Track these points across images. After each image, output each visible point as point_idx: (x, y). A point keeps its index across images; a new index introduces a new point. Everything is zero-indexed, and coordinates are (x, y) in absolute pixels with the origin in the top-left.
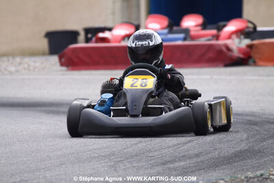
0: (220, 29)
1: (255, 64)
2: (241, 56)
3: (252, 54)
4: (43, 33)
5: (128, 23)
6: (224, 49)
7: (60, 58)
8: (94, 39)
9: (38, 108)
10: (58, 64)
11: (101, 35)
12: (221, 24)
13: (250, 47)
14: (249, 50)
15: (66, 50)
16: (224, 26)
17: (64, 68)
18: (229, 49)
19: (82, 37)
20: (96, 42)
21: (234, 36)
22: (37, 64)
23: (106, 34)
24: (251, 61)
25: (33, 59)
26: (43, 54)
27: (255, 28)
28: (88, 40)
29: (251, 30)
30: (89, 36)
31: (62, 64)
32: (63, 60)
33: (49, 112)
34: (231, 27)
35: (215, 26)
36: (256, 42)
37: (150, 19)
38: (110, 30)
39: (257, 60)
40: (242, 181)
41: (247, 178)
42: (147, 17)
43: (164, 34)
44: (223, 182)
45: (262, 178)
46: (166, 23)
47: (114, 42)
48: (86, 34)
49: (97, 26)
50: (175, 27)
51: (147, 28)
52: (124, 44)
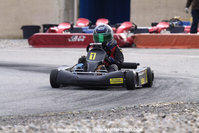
0: (117, 27)
1: (135, 47)
2: (128, 42)
3: (134, 41)
4: (21, 27)
5: (67, 22)
6: (119, 38)
7: (29, 41)
8: (48, 31)
9: (15, 68)
10: (28, 44)
11: (52, 28)
12: (118, 24)
13: (133, 37)
14: (132, 39)
15: (32, 36)
16: (120, 25)
17: (31, 46)
18: (121, 38)
19: (42, 29)
20: (49, 32)
21: (125, 31)
22: (17, 44)
23: (55, 28)
24: (133, 45)
25: (15, 41)
26: (20, 38)
27: (136, 27)
28: (45, 31)
29: (134, 28)
30: (46, 29)
31: (30, 44)
32: (31, 41)
33: (21, 70)
34: (123, 26)
35: (114, 25)
36: (136, 35)
37: (78, 21)
38: (57, 26)
39: (137, 45)
40: (124, 109)
41: (126, 108)
42: (77, 20)
43: (86, 29)
44: (113, 110)
45: (135, 108)
46: (88, 23)
47: (59, 32)
48: (44, 28)
49: (50, 23)
50: (93, 26)
51: (77, 25)
52: (64, 33)
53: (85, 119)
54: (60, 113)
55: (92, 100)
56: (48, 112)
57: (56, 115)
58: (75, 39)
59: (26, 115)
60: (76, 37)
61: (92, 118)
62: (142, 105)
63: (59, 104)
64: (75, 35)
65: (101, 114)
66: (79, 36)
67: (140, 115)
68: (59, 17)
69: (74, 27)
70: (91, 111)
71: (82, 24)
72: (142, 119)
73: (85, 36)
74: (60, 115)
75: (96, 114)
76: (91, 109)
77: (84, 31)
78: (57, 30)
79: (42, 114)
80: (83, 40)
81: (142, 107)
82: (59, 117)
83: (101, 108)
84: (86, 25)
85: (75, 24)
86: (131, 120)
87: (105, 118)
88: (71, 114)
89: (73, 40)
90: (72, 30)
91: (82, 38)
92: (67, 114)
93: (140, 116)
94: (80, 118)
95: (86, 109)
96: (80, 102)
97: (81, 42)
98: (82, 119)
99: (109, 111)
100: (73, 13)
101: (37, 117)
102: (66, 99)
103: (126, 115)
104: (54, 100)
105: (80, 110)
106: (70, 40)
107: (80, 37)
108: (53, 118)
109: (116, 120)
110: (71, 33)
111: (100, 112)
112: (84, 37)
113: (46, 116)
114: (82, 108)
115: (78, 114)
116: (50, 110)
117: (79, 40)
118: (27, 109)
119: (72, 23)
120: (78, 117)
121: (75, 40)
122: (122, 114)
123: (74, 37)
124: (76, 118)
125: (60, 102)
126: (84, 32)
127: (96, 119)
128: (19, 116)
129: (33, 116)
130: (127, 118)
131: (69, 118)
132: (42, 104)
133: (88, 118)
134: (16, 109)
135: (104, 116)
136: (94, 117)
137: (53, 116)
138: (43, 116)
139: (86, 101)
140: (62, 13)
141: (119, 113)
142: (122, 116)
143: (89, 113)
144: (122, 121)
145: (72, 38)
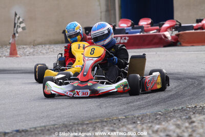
0: (160, 26)
1: (181, 45)
2: (173, 41)
3: (179, 39)
4: (62, 31)
6: (163, 37)
12: (161, 23)
13: (177, 35)
16: (163, 24)
18: (166, 37)
22: (58, 49)
24: (178, 44)
25: (56, 46)
26: (62, 43)
27: (180, 25)
29: (178, 26)
30: (87, 32)
35: (158, 24)
36: (181, 33)
37: (120, 22)
39: (182, 43)
40: (171, 112)
41: (174, 110)
42: (119, 20)
43: (129, 30)
44: (160, 113)
45: (182, 110)
46: (130, 23)
48: (86, 31)
50: (135, 26)
51: (119, 26)
53: (131, 124)
54: (105, 120)
55: (138, 103)
56: (93, 118)
57: (102, 121)
58: (118, 40)
59: (71, 123)
60: (119, 38)
61: (139, 122)
62: (190, 106)
64: (118, 37)
65: (148, 118)
66: (121, 37)
67: (187, 117)
69: (116, 28)
70: (137, 115)
71: (124, 25)
72: (190, 121)
73: (128, 36)
74: (106, 122)
75: (142, 118)
76: (137, 114)
77: (127, 31)
79: (87, 121)
80: (126, 41)
81: (189, 108)
82: (105, 124)
83: (147, 111)
84: (129, 25)
85: (117, 25)
86: (179, 123)
87: (152, 122)
88: (117, 119)
91: (125, 39)
92: (112, 120)
93: (187, 119)
94: (126, 123)
95: (132, 113)
96: (125, 106)
97: (124, 43)
98: (128, 124)
99: (156, 114)
100: (115, 14)
101: (82, 124)
102: (112, 104)
103: (174, 117)
104: (99, 106)
105: (126, 114)
107: (123, 38)
108: (98, 124)
109: (163, 123)
111: (147, 115)
112: (127, 38)
113: (91, 123)
114: (128, 112)
115: (124, 119)
116: (95, 117)
117: (122, 41)
118: (72, 117)
119: (113, 24)
120: (124, 122)
121: (119, 42)
122: (170, 117)
123: (116, 39)
124: (122, 123)
125: (105, 107)
126: (127, 33)
127: (143, 124)
128: (64, 124)
129: (78, 124)
130: (174, 121)
131: (115, 124)
132: (87, 111)
133: (134, 123)
134: (60, 117)
135: (151, 120)
136: (141, 121)
137: (98, 122)
138: (88, 124)
139: (132, 104)
140: (103, 14)
141: (166, 116)
142: (169, 119)
143: (135, 117)
144: (169, 124)
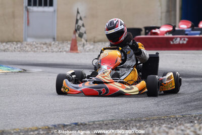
5: (169, 25)
8: (150, 33)
11: (154, 31)
19: (143, 32)
20: (151, 35)
23: (157, 31)
28: (146, 34)
30: (147, 31)
37: (181, 23)
38: (159, 28)
42: (180, 21)
43: (189, 31)
46: (190, 25)
47: (161, 35)
48: (145, 30)
49: (151, 26)
50: (195, 28)
51: (179, 27)
52: (166, 36)
53: (188, 123)
54: (163, 118)
55: (196, 103)
56: (151, 116)
57: (159, 119)
58: (178, 41)
59: (129, 119)
60: (179, 39)
61: (196, 122)
63: (161, 107)
64: (177, 38)
66: (181, 38)
68: (161, 19)
69: (177, 29)
70: (194, 115)
71: (184, 26)
73: (187, 38)
75: (200, 118)
76: (194, 113)
77: (186, 33)
78: (159, 32)
79: (145, 118)
80: (185, 42)
82: (162, 121)
84: (189, 27)
85: (177, 26)
88: (174, 118)
89: (175, 42)
90: (174, 32)
91: (184, 40)
92: (170, 118)
94: (183, 122)
95: (189, 112)
96: (182, 106)
97: (183, 44)
98: (186, 123)
100: (175, 15)
101: (140, 121)
102: (169, 103)
104: (156, 104)
105: (183, 114)
106: (172, 43)
107: (182, 39)
108: (155, 121)
110: (173, 35)
112: (187, 39)
113: (149, 120)
114: (185, 112)
115: (181, 118)
116: (152, 114)
117: (181, 42)
118: (129, 113)
119: (173, 25)
120: (181, 121)
121: (178, 43)
123: (176, 40)
125: (163, 106)
126: (187, 34)
127: (200, 123)
128: (122, 120)
131: (172, 122)
132: (144, 108)
133: (192, 122)
134: (118, 113)
136: (198, 121)
138: (145, 121)
139: (189, 104)
140: (164, 14)
143: (192, 117)
145: (174, 40)
